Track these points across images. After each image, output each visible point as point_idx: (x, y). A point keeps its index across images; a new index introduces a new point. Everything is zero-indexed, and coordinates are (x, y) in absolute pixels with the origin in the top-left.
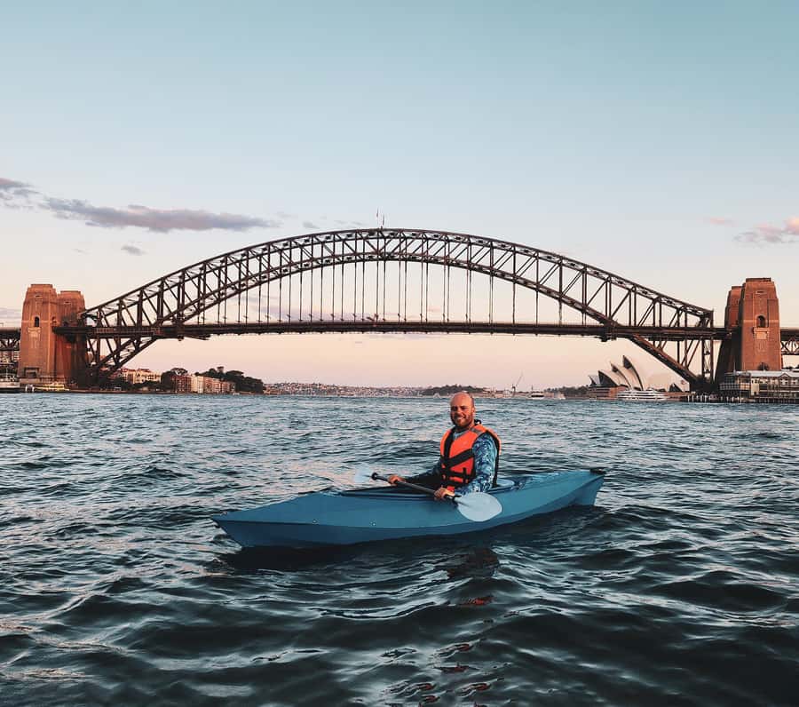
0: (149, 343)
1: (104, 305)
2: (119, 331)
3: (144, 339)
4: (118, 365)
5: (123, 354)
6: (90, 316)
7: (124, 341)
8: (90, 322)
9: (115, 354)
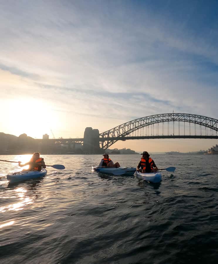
0: (115, 142)
1: (104, 132)
2: (108, 139)
3: (115, 141)
4: (107, 147)
5: (109, 144)
6: (101, 135)
7: (110, 141)
8: (101, 137)
9: (107, 145)
